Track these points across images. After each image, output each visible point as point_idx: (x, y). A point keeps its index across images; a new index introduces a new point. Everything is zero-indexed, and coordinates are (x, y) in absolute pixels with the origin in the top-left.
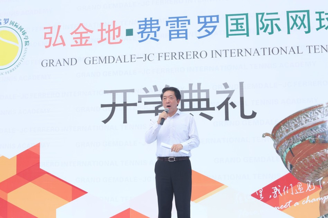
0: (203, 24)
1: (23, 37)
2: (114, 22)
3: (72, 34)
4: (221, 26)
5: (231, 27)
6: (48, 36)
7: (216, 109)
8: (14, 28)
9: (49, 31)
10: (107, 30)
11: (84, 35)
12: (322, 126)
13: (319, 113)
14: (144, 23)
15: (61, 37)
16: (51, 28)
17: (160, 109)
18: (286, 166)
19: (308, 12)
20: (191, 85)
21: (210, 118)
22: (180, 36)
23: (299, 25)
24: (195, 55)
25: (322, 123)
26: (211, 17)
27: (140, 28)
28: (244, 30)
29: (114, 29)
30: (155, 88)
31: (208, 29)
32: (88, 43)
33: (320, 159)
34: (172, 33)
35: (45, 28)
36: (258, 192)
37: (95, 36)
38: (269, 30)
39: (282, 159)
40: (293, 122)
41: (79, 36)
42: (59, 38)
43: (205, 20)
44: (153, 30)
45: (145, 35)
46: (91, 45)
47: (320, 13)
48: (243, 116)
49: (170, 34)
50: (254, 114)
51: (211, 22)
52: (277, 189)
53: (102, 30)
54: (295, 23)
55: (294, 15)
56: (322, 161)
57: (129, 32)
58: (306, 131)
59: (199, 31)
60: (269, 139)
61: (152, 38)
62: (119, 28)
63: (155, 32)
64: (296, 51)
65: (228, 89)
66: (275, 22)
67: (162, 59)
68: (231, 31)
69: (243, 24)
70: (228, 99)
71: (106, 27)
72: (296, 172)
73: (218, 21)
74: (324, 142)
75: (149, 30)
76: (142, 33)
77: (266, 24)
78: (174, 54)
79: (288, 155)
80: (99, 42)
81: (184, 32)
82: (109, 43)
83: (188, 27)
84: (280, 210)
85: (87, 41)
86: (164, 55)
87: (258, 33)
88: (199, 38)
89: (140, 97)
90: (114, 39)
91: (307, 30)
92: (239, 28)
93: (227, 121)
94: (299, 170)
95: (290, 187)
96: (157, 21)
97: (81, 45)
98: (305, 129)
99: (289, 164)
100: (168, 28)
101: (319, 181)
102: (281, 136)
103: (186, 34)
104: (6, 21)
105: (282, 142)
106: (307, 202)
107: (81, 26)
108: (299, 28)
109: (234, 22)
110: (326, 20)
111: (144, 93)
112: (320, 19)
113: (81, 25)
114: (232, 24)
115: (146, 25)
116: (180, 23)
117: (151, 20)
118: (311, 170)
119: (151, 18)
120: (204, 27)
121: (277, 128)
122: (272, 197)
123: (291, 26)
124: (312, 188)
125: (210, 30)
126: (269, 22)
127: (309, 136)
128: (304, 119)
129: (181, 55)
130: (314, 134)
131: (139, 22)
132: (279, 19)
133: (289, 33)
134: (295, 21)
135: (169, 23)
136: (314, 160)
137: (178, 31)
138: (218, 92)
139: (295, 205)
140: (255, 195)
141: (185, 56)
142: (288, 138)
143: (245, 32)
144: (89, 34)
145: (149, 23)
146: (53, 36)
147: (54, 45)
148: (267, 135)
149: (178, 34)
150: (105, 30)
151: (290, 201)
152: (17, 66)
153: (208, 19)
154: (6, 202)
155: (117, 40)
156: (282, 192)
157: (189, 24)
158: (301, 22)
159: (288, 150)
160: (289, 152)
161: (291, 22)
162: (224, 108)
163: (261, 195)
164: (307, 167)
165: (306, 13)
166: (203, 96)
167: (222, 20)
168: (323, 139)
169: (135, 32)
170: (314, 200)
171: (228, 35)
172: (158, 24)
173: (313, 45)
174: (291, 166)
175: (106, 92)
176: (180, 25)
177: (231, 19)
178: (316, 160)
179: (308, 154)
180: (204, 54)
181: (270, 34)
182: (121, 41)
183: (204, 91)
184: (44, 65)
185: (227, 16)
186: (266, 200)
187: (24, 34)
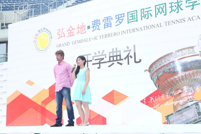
0: (118, 19)
1: (50, 35)
2: (83, 23)
3: (67, 31)
4: (125, 19)
6: (59, 33)
7: (124, 59)
8: (47, 31)
9: (59, 31)
10: (80, 27)
11: (72, 31)
12: (173, 64)
13: (171, 57)
14: (94, 22)
15: (64, 33)
16: (60, 30)
17: (101, 62)
18: (156, 86)
19: (165, 4)
20: (113, 49)
21: (121, 64)
23: (161, 12)
24: (115, 34)
25: (173, 62)
26: (121, 15)
27: (93, 25)
28: (135, 19)
29: (83, 26)
30: (99, 52)
32: (73, 34)
33: (172, 81)
34: (105, 25)
36: (143, 100)
37: (76, 31)
39: (154, 82)
40: (159, 63)
41: (70, 32)
42: (63, 33)
44: (98, 25)
45: (95, 28)
46: (74, 35)
47: (171, 3)
48: (136, 62)
49: (105, 26)
50: (140, 60)
51: (121, 17)
52: (152, 98)
53: (78, 28)
54: (159, 11)
55: (158, 7)
56: (173, 82)
58: (165, 67)
59: (116, 22)
60: (147, 72)
61: (97, 29)
62: (85, 26)
63: (98, 26)
64: (159, 26)
65: (129, 49)
66: (149, 12)
67: (101, 38)
68: (130, 20)
69: (135, 16)
70: (129, 54)
71: (80, 26)
72: (160, 89)
73: (124, 16)
74: (174, 72)
75: (96, 25)
76: (93, 27)
77: (145, 14)
78: (106, 35)
79: (156, 80)
80: (77, 34)
81: (110, 24)
82: (81, 33)
83: (112, 21)
84: (154, 109)
85: (73, 33)
86: (102, 36)
87: (142, 20)
88: (116, 26)
89: (93, 57)
90: (83, 31)
91: (165, 13)
92: (133, 18)
93: (129, 65)
94: (162, 88)
95: (158, 97)
96: (99, 20)
97: (71, 36)
98: (164, 66)
99: (157, 85)
100: (104, 23)
101: (172, 93)
102: (153, 70)
103: (111, 25)
104: (44, 28)
105: (153, 74)
106: (167, 104)
107: (71, 28)
108: (161, 14)
109: (131, 15)
110: (174, 6)
111: (94, 55)
112: (171, 7)
113: (71, 26)
114: (130, 17)
115: (95, 23)
117: (97, 20)
118: (168, 87)
120: (118, 20)
121: (151, 66)
122: (150, 102)
123: (157, 14)
124: (169, 97)
125: (121, 21)
126: (147, 13)
127: (166, 69)
128: (164, 61)
130: (169, 68)
131: (92, 22)
132: (151, 10)
133: (156, 17)
134: (159, 10)
135: (104, 21)
136: (169, 82)
137: (107, 24)
138: (125, 51)
139: (161, 106)
140: (142, 102)
141: (110, 36)
142: (156, 71)
143: (136, 20)
144: (74, 31)
146: (60, 33)
147: (61, 37)
148: (146, 70)
149: (108, 25)
151: (159, 104)
153: (120, 16)
154: (45, 109)
156: (154, 99)
157: (112, 20)
158: (162, 10)
159: (156, 78)
160: (157, 79)
161: (157, 11)
162: (127, 58)
163: (145, 101)
164: (166, 86)
165: (164, 5)
166: (118, 54)
167: (126, 15)
168: (174, 71)
169: (91, 27)
170: (170, 103)
171: (128, 23)
172: (99, 22)
173: (168, 21)
174: (158, 86)
176: (108, 21)
177: (130, 14)
178: (170, 82)
179: (166, 79)
180: (118, 34)
181: (147, 19)
182: (86, 32)
183: (118, 51)
184: (58, 46)
185: (128, 13)
186: (147, 104)
187: (50, 34)
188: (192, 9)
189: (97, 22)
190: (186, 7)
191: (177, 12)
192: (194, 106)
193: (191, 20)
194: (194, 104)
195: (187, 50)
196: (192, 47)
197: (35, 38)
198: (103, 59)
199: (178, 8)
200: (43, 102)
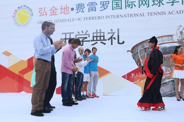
2: (66, 5)
3: (50, 10)
4: (110, 5)
5: (114, 6)
6: (40, 11)
7: (107, 40)
8: (28, 9)
9: (41, 9)
10: (64, 8)
11: (54, 11)
14: (78, 5)
15: (46, 12)
16: (42, 8)
17: (84, 40)
18: (137, 65)
20: (97, 30)
21: (105, 44)
22: (93, 10)
23: (144, 4)
24: (99, 18)
26: (106, 2)
27: (77, 7)
28: (120, 7)
29: (66, 8)
30: (82, 32)
31: (104, 7)
34: (90, 9)
35: (39, 8)
36: (125, 75)
37: (59, 11)
38: (131, 6)
39: (136, 61)
41: (52, 11)
42: (45, 12)
43: (103, 3)
44: (82, 8)
45: (79, 10)
46: (57, 15)
48: (119, 43)
49: (89, 10)
50: (123, 42)
51: (106, 4)
52: (133, 74)
53: (61, 9)
54: (142, 3)
57: (72, 9)
59: (101, 8)
60: (130, 53)
61: (81, 11)
62: (68, 8)
63: (83, 9)
64: (142, 15)
65: (112, 32)
66: (133, 3)
67: (85, 20)
68: (114, 7)
69: (119, 4)
70: (112, 36)
71: (63, 7)
75: (80, 8)
76: (77, 9)
78: (90, 18)
79: (138, 60)
80: (60, 13)
81: (95, 8)
82: (64, 14)
83: (96, 6)
84: (134, 83)
85: (55, 13)
86: (86, 18)
87: (126, 8)
88: (101, 11)
89: (76, 35)
90: (66, 12)
91: (147, 6)
92: (118, 6)
93: (112, 45)
95: (139, 74)
96: (84, 4)
97: (53, 15)
98: (146, 48)
99: (138, 63)
100: (88, 7)
102: (135, 51)
103: (95, 9)
104: (24, 6)
105: (135, 54)
108: (144, 5)
109: (116, 3)
110: (156, 1)
111: (78, 34)
112: (154, 1)
113: (53, 7)
114: (115, 5)
115: (79, 6)
116: (93, 5)
117: (81, 4)
119: (81, 3)
120: (103, 6)
121: (134, 48)
122: (131, 77)
123: (140, 5)
125: (105, 7)
126: (131, 3)
127: (148, 51)
128: (145, 44)
129: (93, 18)
130: (150, 51)
131: (76, 5)
132: (135, 2)
133: (139, 7)
135: (88, 5)
137: (92, 8)
138: (108, 33)
139: (141, 82)
140: (123, 77)
141: (95, 18)
143: (120, 8)
144: (56, 10)
145: (80, 5)
146: (42, 11)
147: (43, 15)
148: (129, 51)
149: (92, 9)
150: (63, 8)
151: (139, 80)
152: (28, 24)
154: (23, 78)
155: (68, 12)
156: (135, 76)
157: (97, 5)
158: (145, 3)
159: (138, 58)
161: (141, 3)
162: (110, 40)
163: (126, 77)
166: (102, 35)
167: (111, 3)
169: (75, 9)
171: (113, 9)
172: (84, 5)
173: (150, 12)
174: (140, 65)
175: (63, 34)
176: (93, 6)
177: (114, 3)
180: (102, 17)
181: (131, 8)
182: (69, 13)
183: (102, 33)
184: (39, 23)
185: (113, 1)
186: (128, 79)
187: (31, 11)
188: (172, 5)
189: (81, 6)
190: (167, 3)
191: (159, 6)
192: (171, 82)
193: (171, 13)
194: (170, 81)
195: (167, 38)
196: (171, 36)
197: (14, 13)
198: (86, 38)
199: (159, 2)
200: (20, 72)
